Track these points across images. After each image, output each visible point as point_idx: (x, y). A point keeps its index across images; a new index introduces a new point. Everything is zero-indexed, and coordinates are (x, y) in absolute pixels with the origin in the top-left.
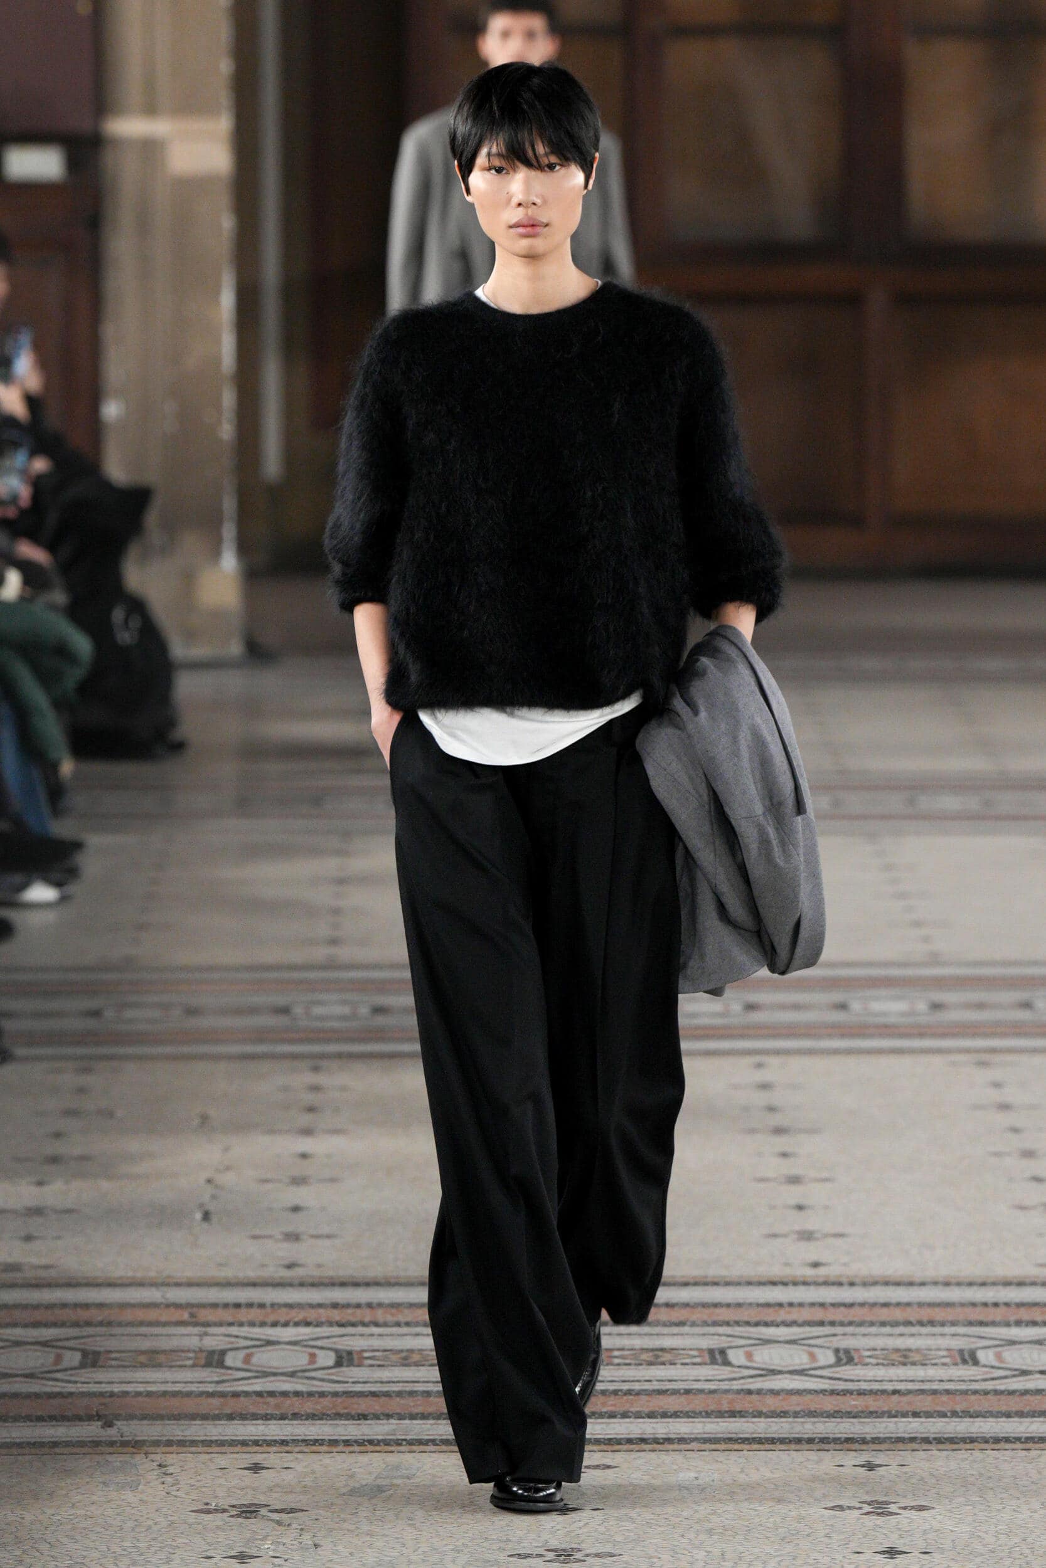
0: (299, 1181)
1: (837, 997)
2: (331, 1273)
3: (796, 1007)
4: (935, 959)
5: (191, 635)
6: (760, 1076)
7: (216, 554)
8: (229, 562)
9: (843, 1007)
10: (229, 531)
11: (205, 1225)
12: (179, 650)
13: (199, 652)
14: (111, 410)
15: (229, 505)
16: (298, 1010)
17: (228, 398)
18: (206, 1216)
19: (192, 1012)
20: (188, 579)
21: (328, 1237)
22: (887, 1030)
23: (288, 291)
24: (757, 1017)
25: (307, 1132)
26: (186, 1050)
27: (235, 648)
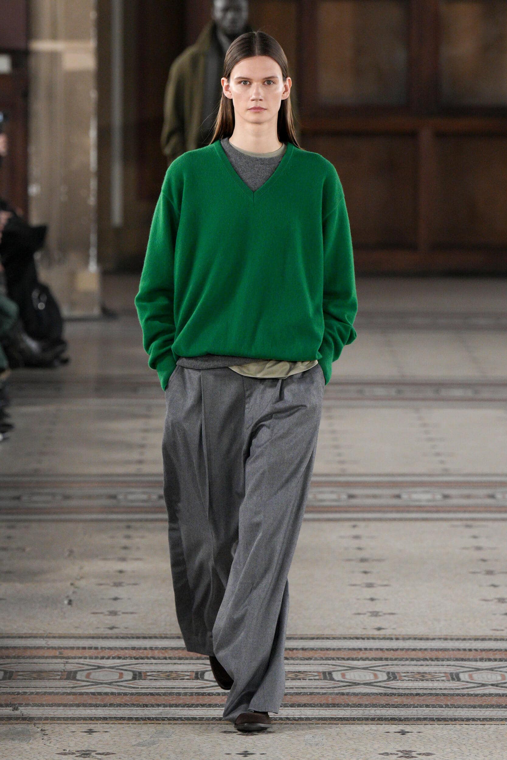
0: (118, 585)
1: (396, 491)
2: (132, 632)
3: (375, 496)
4: (445, 472)
5: (73, 305)
6: (355, 532)
7: (86, 263)
8: (93, 267)
9: (398, 497)
10: (93, 252)
11: (69, 606)
12: (65, 312)
13: (78, 313)
14: (34, 190)
15: (93, 238)
16: (121, 497)
17: (93, 184)
18: (70, 602)
19: (67, 497)
20: (72, 275)
21: (132, 613)
22: (420, 509)
23: (125, 129)
24: (354, 501)
25: (123, 559)
26: (63, 517)
27: (96, 311)
